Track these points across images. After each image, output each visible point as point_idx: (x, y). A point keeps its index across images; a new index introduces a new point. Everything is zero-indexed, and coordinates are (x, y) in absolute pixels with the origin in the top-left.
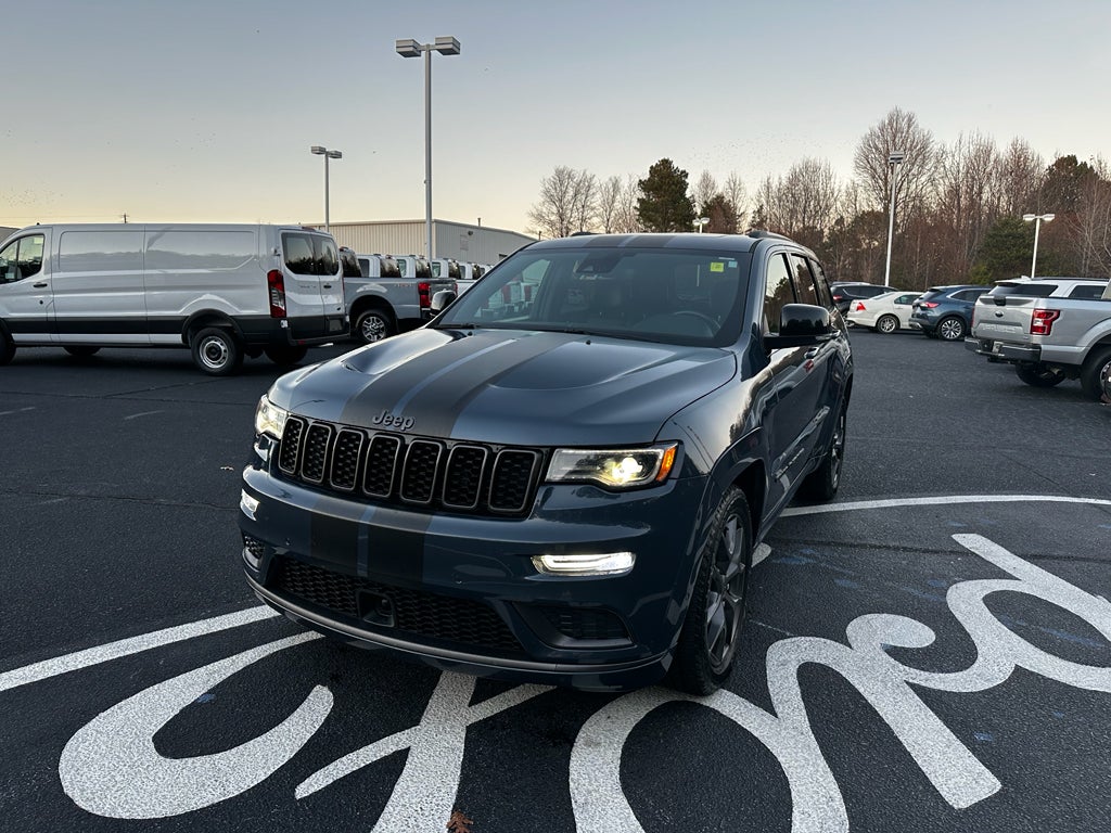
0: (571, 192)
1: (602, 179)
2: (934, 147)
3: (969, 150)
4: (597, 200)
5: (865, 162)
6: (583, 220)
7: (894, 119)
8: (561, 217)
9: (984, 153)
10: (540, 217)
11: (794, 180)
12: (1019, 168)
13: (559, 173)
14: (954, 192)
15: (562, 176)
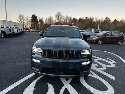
0: (22, 17)
1: (26, 16)
2: (63, 16)
3: (66, 16)
4: (25, 19)
5: (56, 17)
6: (24, 21)
7: (59, 12)
8: (21, 20)
9: (67, 17)
10: (18, 20)
11: (49, 18)
12: (70, 18)
13: (20, 15)
14: (65, 21)
15: (20, 16)
